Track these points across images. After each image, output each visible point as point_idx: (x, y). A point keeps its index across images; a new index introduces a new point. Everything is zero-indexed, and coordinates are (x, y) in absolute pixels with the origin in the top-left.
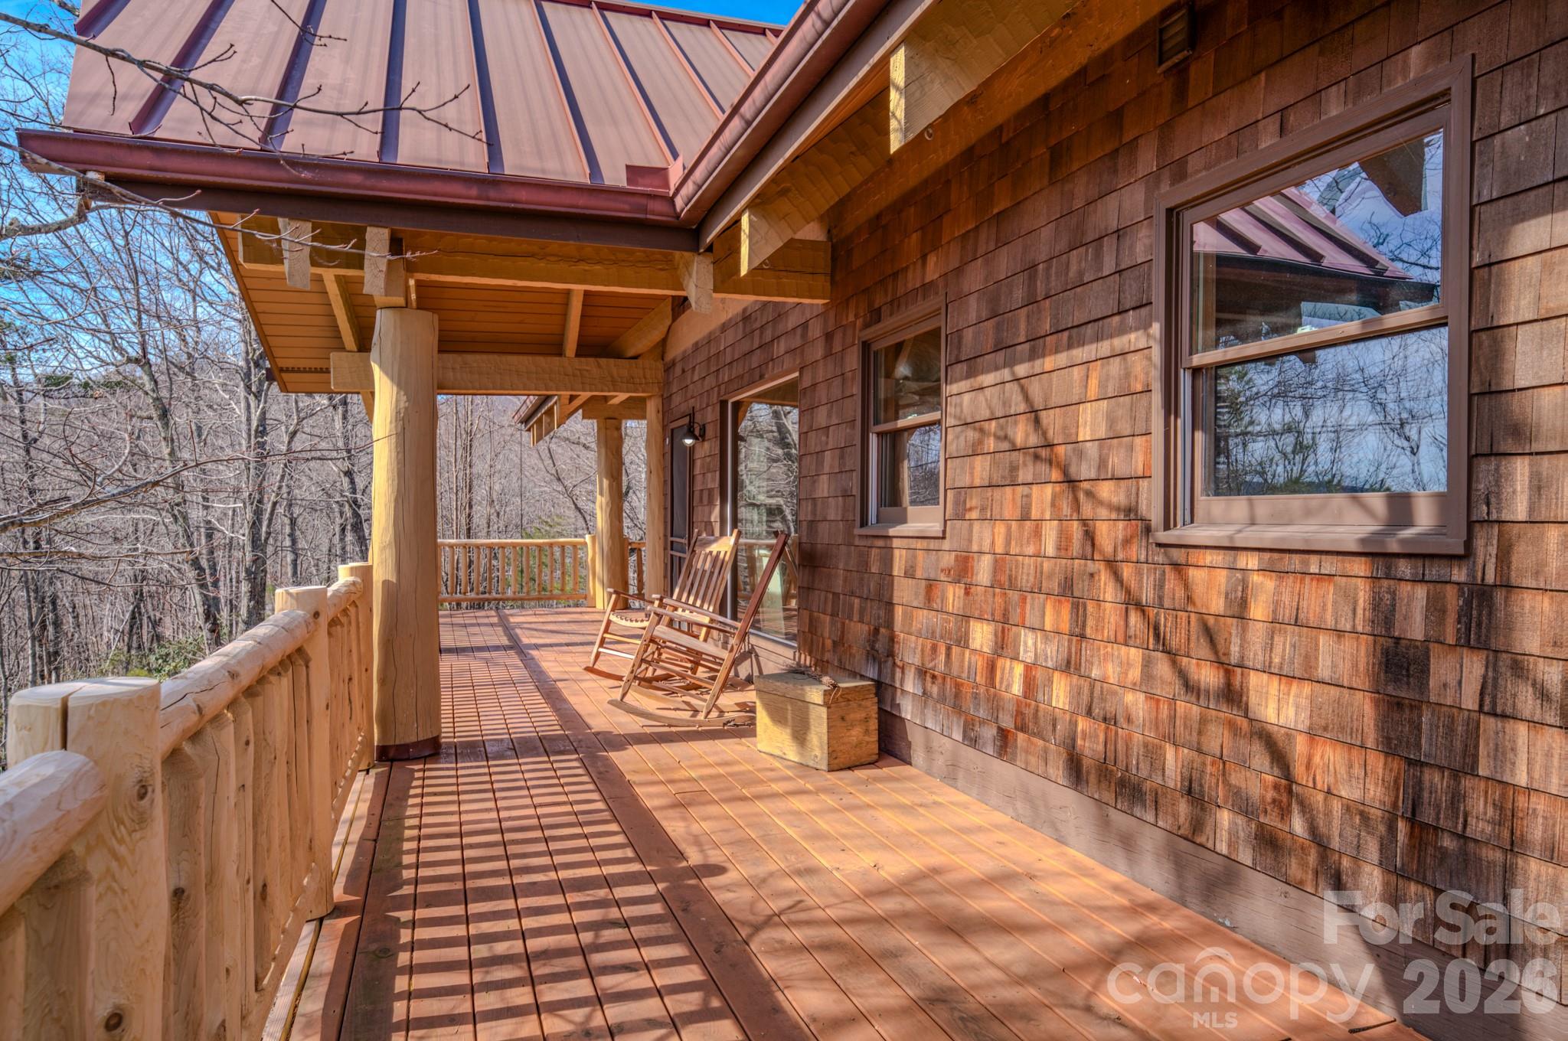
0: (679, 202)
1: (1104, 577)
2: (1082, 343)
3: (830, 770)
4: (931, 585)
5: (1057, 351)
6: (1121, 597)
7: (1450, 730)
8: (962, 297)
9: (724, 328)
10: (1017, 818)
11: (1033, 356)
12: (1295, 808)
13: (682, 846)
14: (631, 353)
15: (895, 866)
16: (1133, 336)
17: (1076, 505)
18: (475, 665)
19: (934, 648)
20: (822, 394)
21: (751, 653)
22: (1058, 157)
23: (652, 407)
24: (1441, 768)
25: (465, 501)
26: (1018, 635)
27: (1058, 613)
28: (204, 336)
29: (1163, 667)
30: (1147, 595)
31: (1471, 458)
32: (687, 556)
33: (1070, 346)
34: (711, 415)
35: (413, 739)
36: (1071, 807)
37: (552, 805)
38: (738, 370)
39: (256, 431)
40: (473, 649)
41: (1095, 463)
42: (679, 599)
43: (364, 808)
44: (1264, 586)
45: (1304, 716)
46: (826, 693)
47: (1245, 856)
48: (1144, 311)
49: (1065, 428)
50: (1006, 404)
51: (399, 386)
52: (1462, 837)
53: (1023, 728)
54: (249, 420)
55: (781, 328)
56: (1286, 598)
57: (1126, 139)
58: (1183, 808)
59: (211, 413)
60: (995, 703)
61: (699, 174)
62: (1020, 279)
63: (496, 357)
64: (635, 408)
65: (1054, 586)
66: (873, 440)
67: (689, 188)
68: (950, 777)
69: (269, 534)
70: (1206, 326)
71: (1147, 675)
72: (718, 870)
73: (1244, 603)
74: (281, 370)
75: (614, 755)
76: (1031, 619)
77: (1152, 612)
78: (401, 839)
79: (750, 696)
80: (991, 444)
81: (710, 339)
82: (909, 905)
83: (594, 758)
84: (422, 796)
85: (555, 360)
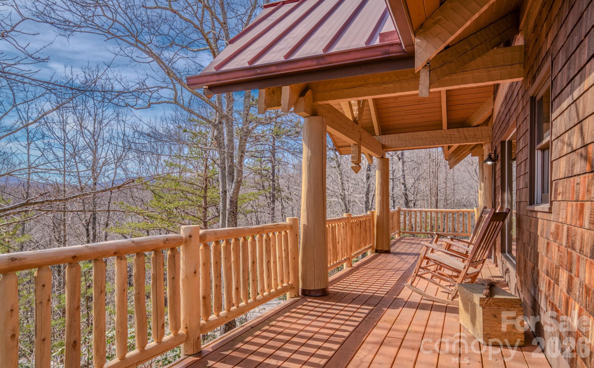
0: (403, 44)
14: (475, 124)
34: (499, 149)
35: (313, 288)
46: (481, 299)
49: (592, 131)
50: (570, 120)
66: (538, 154)
74: (339, 147)
75: (388, 311)
85: (438, 132)
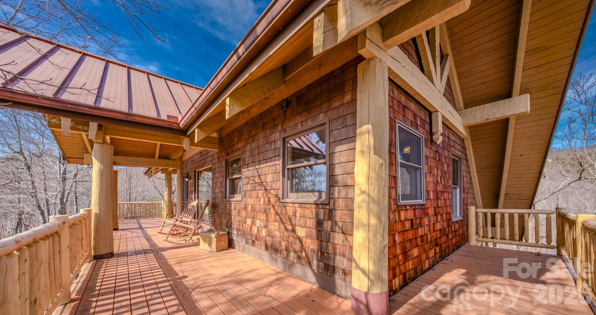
0: (181, 125)
1: (272, 209)
2: (268, 162)
3: (217, 251)
4: (239, 211)
5: (263, 164)
6: (275, 212)
7: (326, 235)
8: (246, 151)
9: (195, 154)
10: (256, 258)
11: (259, 164)
12: (303, 251)
13: (178, 273)
14: (173, 159)
15: (228, 271)
16: (277, 161)
17: (267, 195)
18: (128, 233)
19: (240, 224)
20: (217, 170)
21: (201, 227)
22: (264, 125)
23: (178, 171)
24: (325, 242)
25: (129, 192)
26: (256, 221)
27: (263, 216)
28: (45, 147)
29: (282, 226)
30: (279, 212)
31: (330, 187)
32: (186, 206)
33: (266, 163)
34: (192, 174)
35: (105, 253)
36: (265, 254)
37: (144, 266)
38: (199, 164)
39: (63, 173)
40: (128, 229)
41: (270, 186)
42: (183, 216)
43: (86, 272)
44: (299, 210)
45: (305, 234)
46: (216, 235)
47: (295, 261)
48: (279, 157)
49: (265, 179)
50: (254, 174)
51: (101, 163)
52: (328, 253)
53: (257, 240)
54: (60, 170)
55: (208, 155)
56: (302, 212)
57: (276, 123)
58: (285, 253)
59: (47, 168)
60: (252, 235)
61: (185, 119)
62: (257, 149)
63: (136, 158)
64: (174, 171)
65: (263, 211)
66: (228, 180)
67: (183, 122)
68: (243, 251)
69: (67, 201)
70: (290, 161)
71: (279, 228)
72: (187, 277)
73: (296, 213)
74: (68, 157)
75: (163, 253)
76: (259, 218)
77: (280, 215)
78: (97, 279)
79: (199, 237)
80: (251, 182)
81: (192, 157)
82: (230, 279)
83: (158, 253)
84: (106, 267)
85: (153, 159)
